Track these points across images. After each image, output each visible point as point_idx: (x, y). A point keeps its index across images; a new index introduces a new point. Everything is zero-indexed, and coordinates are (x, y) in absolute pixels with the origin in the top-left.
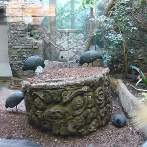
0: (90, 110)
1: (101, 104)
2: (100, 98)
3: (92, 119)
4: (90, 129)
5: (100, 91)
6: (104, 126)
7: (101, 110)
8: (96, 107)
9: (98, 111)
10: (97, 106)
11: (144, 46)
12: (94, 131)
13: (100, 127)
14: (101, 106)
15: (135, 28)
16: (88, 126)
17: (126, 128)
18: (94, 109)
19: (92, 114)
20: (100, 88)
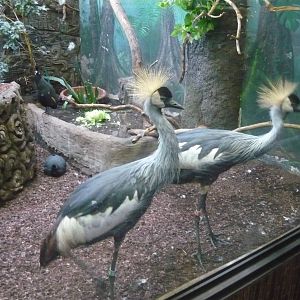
0: (6, 156)
1: (22, 142)
2: (18, 133)
3: (14, 170)
4: (14, 187)
5: (15, 121)
6: (32, 180)
7: (24, 153)
8: (14, 149)
9: (19, 155)
10: (15, 147)
11: (61, 39)
12: (20, 191)
13: (27, 183)
14: (22, 147)
15: (44, 8)
16: (9, 184)
17: (68, 175)
18: (13, 153)
19: (11, 161)
20: (14, 116)
